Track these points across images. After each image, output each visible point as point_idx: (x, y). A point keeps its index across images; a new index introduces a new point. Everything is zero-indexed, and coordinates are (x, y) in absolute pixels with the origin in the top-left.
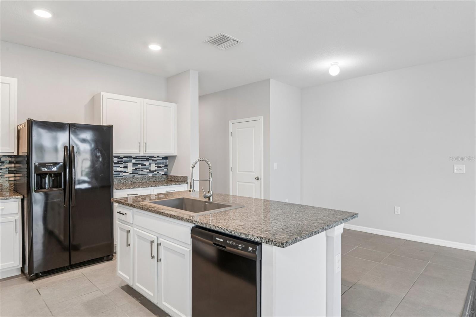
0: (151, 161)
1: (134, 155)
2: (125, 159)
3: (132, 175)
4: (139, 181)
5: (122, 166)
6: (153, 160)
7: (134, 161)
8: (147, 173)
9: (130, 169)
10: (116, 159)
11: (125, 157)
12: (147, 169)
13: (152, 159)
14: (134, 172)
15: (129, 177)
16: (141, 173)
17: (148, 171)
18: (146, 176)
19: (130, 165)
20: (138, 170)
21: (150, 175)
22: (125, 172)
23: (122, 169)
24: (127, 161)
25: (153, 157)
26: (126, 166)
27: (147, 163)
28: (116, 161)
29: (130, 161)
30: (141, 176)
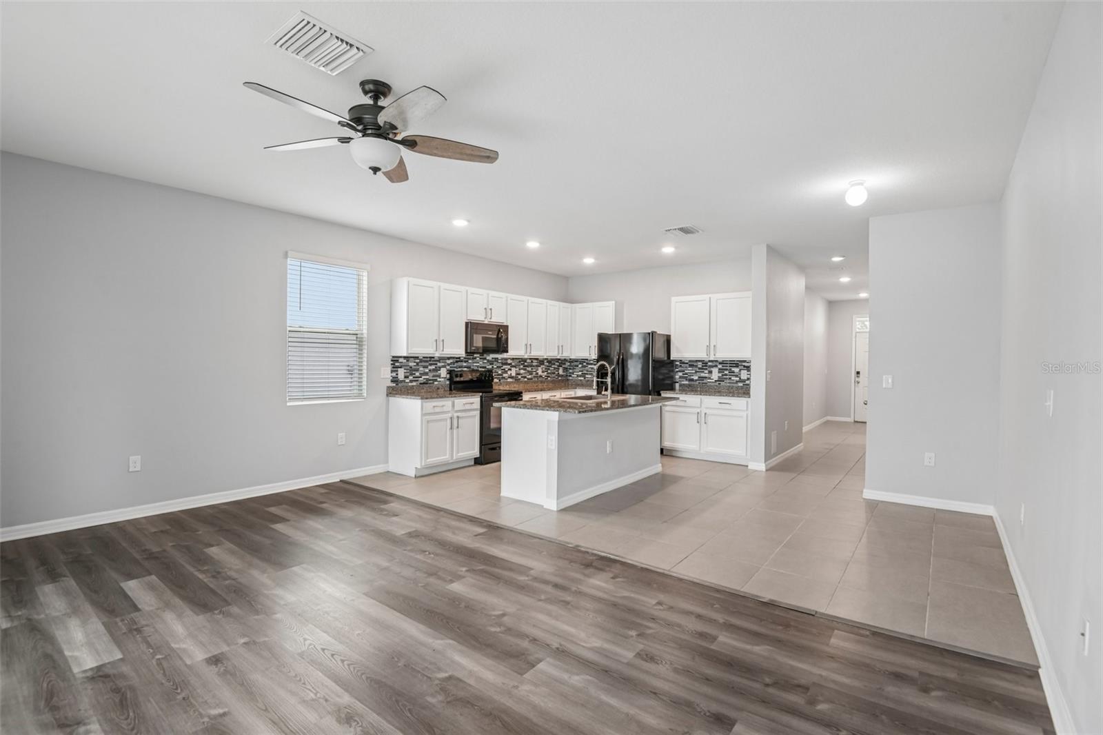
0: (742, 367)
1: (720, 360)
2: (710, 364)
3: (718, 382)
4: (724, 391)
5: (706, 372)
6: (744, 366)
7: (720, 366)
8: (737, 382)
9: (715, 375)
10: (701, 363)
11: (710, 361)
12: (736, 376)
13: (744, 364)
14: (720, 380)
15: (713, 384)
16: (728, 381)
17: (738, 379)
18: (735, 385)
19: (715, 370)
20: (725, 377)
21: (741, 384)
22: (710, 378)
23: (707, 375)
24: (712, 367)
25: (745, 361)
26: (710, 372)
27: (736, 370)
28: (700, 366)
29: (716, 366)
30: (728, 384)
